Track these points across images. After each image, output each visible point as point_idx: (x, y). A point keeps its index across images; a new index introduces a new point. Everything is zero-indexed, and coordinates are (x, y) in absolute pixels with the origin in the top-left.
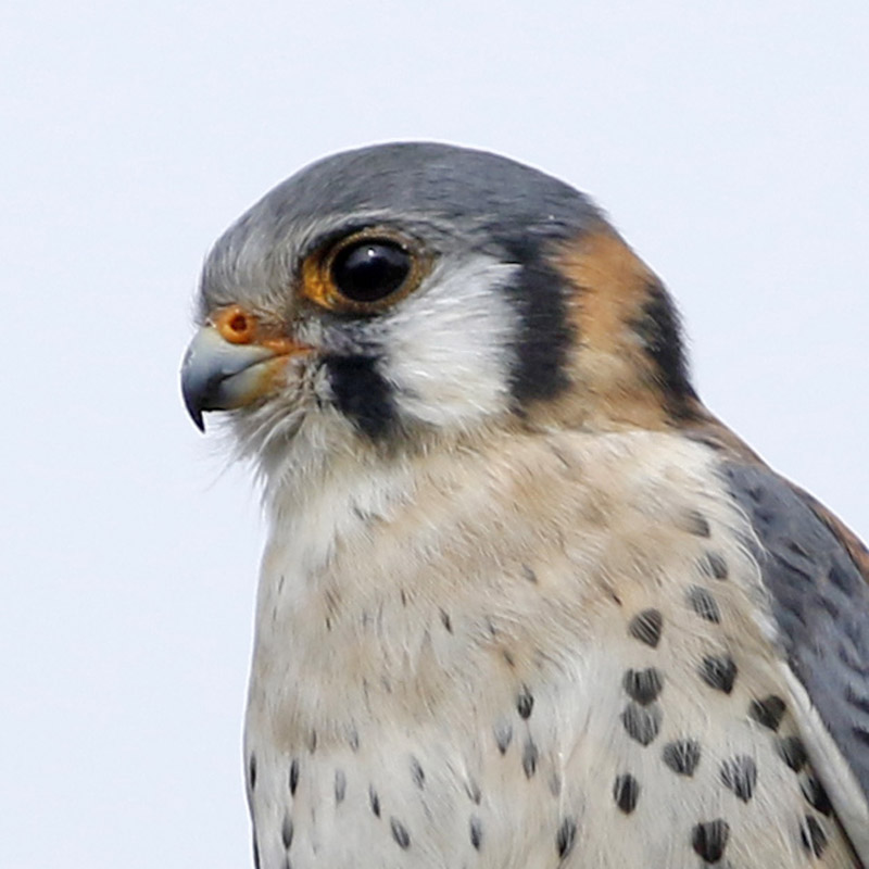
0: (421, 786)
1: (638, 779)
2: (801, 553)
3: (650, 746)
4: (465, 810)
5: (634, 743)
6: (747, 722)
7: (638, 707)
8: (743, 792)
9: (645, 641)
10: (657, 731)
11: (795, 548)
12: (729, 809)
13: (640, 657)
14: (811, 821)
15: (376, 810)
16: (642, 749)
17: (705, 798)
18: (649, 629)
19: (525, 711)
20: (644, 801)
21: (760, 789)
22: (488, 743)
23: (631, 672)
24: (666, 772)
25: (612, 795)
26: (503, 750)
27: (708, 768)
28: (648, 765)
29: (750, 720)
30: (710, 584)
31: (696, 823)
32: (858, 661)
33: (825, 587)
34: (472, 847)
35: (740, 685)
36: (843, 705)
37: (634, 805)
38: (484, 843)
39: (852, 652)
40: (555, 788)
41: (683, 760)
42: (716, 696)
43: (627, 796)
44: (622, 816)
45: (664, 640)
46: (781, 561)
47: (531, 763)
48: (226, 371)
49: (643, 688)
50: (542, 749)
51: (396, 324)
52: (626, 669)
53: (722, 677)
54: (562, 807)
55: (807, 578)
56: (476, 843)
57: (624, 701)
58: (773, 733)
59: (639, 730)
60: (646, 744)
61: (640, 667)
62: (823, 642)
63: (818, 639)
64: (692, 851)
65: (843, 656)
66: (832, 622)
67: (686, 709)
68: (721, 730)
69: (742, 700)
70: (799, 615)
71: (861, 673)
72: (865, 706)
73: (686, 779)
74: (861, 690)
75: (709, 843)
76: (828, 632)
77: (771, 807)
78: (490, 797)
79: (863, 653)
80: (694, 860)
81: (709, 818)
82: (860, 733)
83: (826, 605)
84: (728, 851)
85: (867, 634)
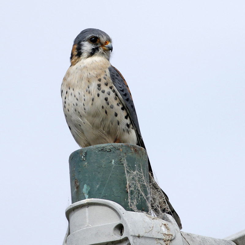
0: (79, 95)
4: (83, 97)
6: (109, 88)
7: (99, 87)
8: (109, 95)
9: (99, 81)
11: (113, 73)
12: (108, 96)
13: (99, 83)
14: (116, 97)
15: (75, 97)
17: (105, 95)
19: (89, 88)
20: (100, 96)
21: (111, 94)
22: (85, 91)
26: (87, 92)
27: (106, 93)
28: (100, 92)
30: (106, 76)
33: (116, 77)
35: (108, 85)
36: (119, 88)
38: (85, 100)
39: (119, 83)
40: (92, 95)
41: (103, 92)
42: (106, 86)
43: (98, 95)
44: (98, 97)
45: (101, 81)
47: (89, 93)
49: (99, 86)
50: (90, 91)
53: (106, 85)
54: (92, 97)
55: (114, 76)
56: (84, 100)
57: (97, 87)
58: (111, 89)
59: (99, 89)
60: (100, 90)
63: (116, 82)
65: (118, 83)
67: (103, 87)
68: (107, 89)
69: (108, 86)
70: (114, 80)
71: (120, 84)
72: (121, 88)
73: (104, 94)
74: (120, 86)
75: (106, 99)
76: (117, 81)
77: (112, 96)
78: (85, 96)
79: (120, 83)
80: (105, 101)
81: (106, 97)
82: (121, 90)
83: (116, 78)
84: (108, 100)
85: (120, 80)
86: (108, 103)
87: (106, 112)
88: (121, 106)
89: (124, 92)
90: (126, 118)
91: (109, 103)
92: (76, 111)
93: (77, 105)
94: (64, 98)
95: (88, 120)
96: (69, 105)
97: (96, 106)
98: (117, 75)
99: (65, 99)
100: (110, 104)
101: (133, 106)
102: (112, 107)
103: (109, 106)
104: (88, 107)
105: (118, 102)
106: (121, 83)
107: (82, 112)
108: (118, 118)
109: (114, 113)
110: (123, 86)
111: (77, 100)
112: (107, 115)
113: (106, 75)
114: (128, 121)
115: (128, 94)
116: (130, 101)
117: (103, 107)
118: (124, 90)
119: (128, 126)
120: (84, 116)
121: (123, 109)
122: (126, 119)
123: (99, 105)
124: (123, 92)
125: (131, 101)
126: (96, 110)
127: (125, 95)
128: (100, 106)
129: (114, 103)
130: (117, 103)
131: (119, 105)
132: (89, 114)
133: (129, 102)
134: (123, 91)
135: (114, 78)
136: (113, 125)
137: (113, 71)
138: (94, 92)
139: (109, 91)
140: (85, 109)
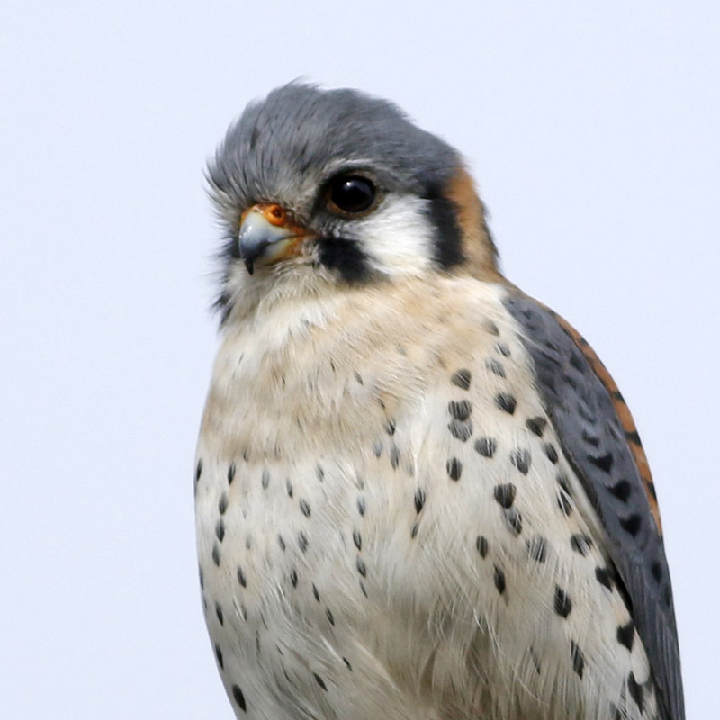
0: (321, 480)
1: (462, 462)
2: (553, 348)
3: (468, 441)
4: (353, 495)
5: (457, 440)
6: (525, 431)
7: (458, 422)
8: (524, 468)
9: (460, 386)
10: (471, 433)
11: (549, 345)
12: (515, 478)
13: (458, 395)
14: (562, 494)
15: (291, 494)
16: (463, 443)
17: (500, 471)
18: (463, 380)
19: (392, 431)
20: (464, 473)
21: (533, 469)
23: (453, 403)
24: (478, 457)
25: (446, 471)
26: (378, 455)
27: (502, 455)
28: (466, 452)
29: (527, 429)
30: (501, 358)
31: (497, 485)
32: (590, 415)
33: (570, 370)
34: (360, 515)
35: (518, 411)
37: (460, 475)
38: (368, 512)
39: (586, 409)
40: (411, 472)
41: (486, 449)
42: (506, 416)
43: (455, 471)
44: (452, 482)
45: (472, 386)
46: (543, 354)
47: (395, 460)
48: (270, 240)
49: (460, 412)
50: (403, 449)
51: (367, 225)
52: (450, 401)
53: (508, 405)
54: (412, 486)
55: (557, 363)
56: (362, 512)
57: (449, 419)
58: (538, 438)
59: (459, 432)
60: (465, 440)
61: (458, 401)
62: (569, 403)
63: (566, 403)
64: (495, 501)
65: (581, 412)
66: (573, 391)
67: (488, 421)
68: (510, 434)
69: (520, 418)
70: (552, 388)
71: (591, 421)
72: (594, 442)
73: (489, 460)
74: (592, 431)
75: (505, 497)
76: (571, 397)
77: (539, 482)
78: (370, 484)
79: (592, 409)
80: (497, 507)
81: (505, 482)
82: (591, 459)
83: (569, 380)
84: (517, 503)
85: (594, 397)
86: (513, 522)
87: (501, 584)
88: (594, 559)
89: (614, 470)
90: (625, 637)
91: (525, 525)
92: (294, 581)
93: (304, 544)
94: (211, 504)
96: (248, 546)
98: (575, 363)
99: (223, 509)
100: (528, 532)
101: (659, 572)
103: (521, 540)
105: (578, 532)
106: (599, 414)
107: (344, 590)
108: (572, 628)
109: (550, 592)
110: (612, 433)
111: (306, 511)
112: (507, 600)
113: (506, 353)
114: (635, 662)
115: (638, 489)
116: (648, 532)
117: (482, 546)
118: (615, 457)
121: (609, 576)
122: (622, 649)
123: (460, 537)
124: (606, 475)
125: (651, 540)
126: (443, 570)
127: (622, 491)
128: (465, 539)
129: (557, 530)
130: (569, 536)
131: (585, 546)
134: (605, 464)
135: (557, 378)
136: (544, 669)
137: (548, 332)
138: (430, 454)
139: (523, 446)
140: (362, 571)
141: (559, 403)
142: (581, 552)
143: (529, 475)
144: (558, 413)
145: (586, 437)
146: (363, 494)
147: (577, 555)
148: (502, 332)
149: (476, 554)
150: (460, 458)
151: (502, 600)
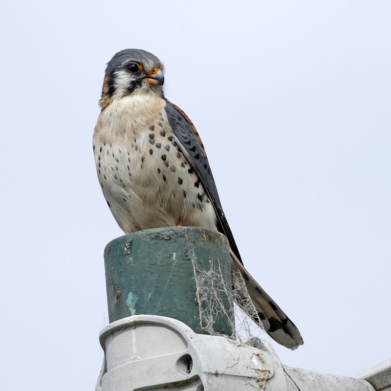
0: (120, 153)
4: (127, 157)
5: (151, 144)
6: (167, 140)
7: (152, 140)
8: (168, 150)
9: (152, 130)
11: (172, 116)
12: (166, 153)
13: (151, 132)
14: (178, 153)
15: (113, 156)
17: (162, 151)
18: (152, 128)
19: (135, 141)
20: (154, 153)
21: (170, 149)
22: (130, 146)
24: (157, 148)
25: (149, 152)
26: (132, 147)
27: (162, 147)
28: (154, 147)
30: (161, 122)
33: (178, 121)
35: (166, 135)
38: (131, 161)
40: (140, 152)
41: (159, 146)
42: (162, 137)
43: (151, 152)
44: (151, 155)
45: (154, 130)
46: (171, 118)
47: (136, 149)
49: (152, 137)
50: (138, 146)
52: (149, 134)
53: (163, 134)
54: (141, 155)
55: (175, 120)
56: (129, 161)
57: (149, 139)
58: (171, 142)
59: (152, 142)
60: (153, 144)
61: (151, 134)
63: (178, 129)
64: (162, 159)
65: (182, 131)
67: (159, 139)
68: (164, 141)
69: (166, 137)
70: (174, 126)
71: (185, 133)
72: (186, 138)
73: (159, 149)
74: (185, 136)
75: (164, 158)
76: (179, 127)
77: (172, 152)
78: (130, 154)
79: (184, 130)
80: (162, 161)
81: (163, 154)
82: (186, 142)
83: (178, 124)
84: (167, 159)
85: (184, 127)
86: (166, 164)
87: (165, 179)
88: (187, 167)
89: (191, 144)
90: (197, 185)
91: (169, 164)
92: (116, 178)
93: (117, 169)
94: (97, 158)
95: (135, 192)
96: (105, 169)
97: (148, 170)
98: (179, 119)
99: (99, 159)
100: (170, 165)
101: (206, 166)
102: (173, 170)
103: (169, 168)
104: (136, 171)
105: (183, 162)
106: (186, 131)
107: (127, 180)
108: (183, 186)
109: (177, 179)
110: (190, 135)
111: (117, 161)
112: (166, 183)
113: (163, 120)
114: (200, 190)
115: (198, 147)
116: (202, 158)
117: (159, 171)
118: (191, 141)
119: (200, 197)
120: (129, 185)
121: (190, 171)
122: (196, 188)
123: (153, 168)
124: (189, 146)
126: (149, 176)
127: (193, 149)
128: (155, 169)
129: (177, 163)
130: (181, 163)
131: (185, 165)
132: (137, 182)
133: (200, 160)
134: (189, 143)
135: (175, 123)
136: (176, 197)
137: (172, 112)
138: (145, 147)
139: (167, 144)
140: (130, 175)
141: (176, 130)
142: (184, 167)
143: (170, 151)
144: (176, 132)
145: (183, 137)
146: (129, 156)
147: (183, 168)
148: (163, 114)
149: (157, 173)
150: (152, 149)
151: (165, 183)
